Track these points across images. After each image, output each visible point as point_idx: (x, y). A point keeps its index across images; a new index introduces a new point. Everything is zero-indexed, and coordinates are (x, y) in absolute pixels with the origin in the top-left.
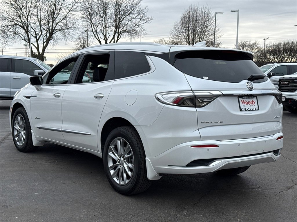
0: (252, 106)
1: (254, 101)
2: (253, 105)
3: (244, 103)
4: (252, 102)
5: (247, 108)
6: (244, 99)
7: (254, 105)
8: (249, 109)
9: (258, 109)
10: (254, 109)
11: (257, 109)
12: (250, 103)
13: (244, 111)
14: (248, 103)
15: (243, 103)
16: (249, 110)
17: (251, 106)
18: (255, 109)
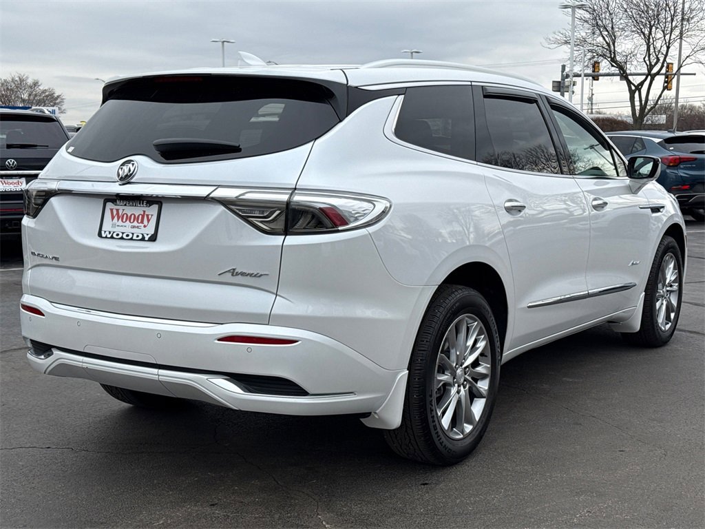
0: (138, 227)
1: (148, 216)
2: (141, 224)
3: (116, 218)
4: (143, 218)
5: (118, 230)
6: (121, 208)
7: (145, 226)
8: (123, 233)
9: (149, 238)
10: (138, 236)
11: (146, 239)
12: (136, 219)
13: (106, 237)
14: (129, 218)
15: (113, 218)
16: (122, 238)
17: (134, 227)
18: (140, 237)
